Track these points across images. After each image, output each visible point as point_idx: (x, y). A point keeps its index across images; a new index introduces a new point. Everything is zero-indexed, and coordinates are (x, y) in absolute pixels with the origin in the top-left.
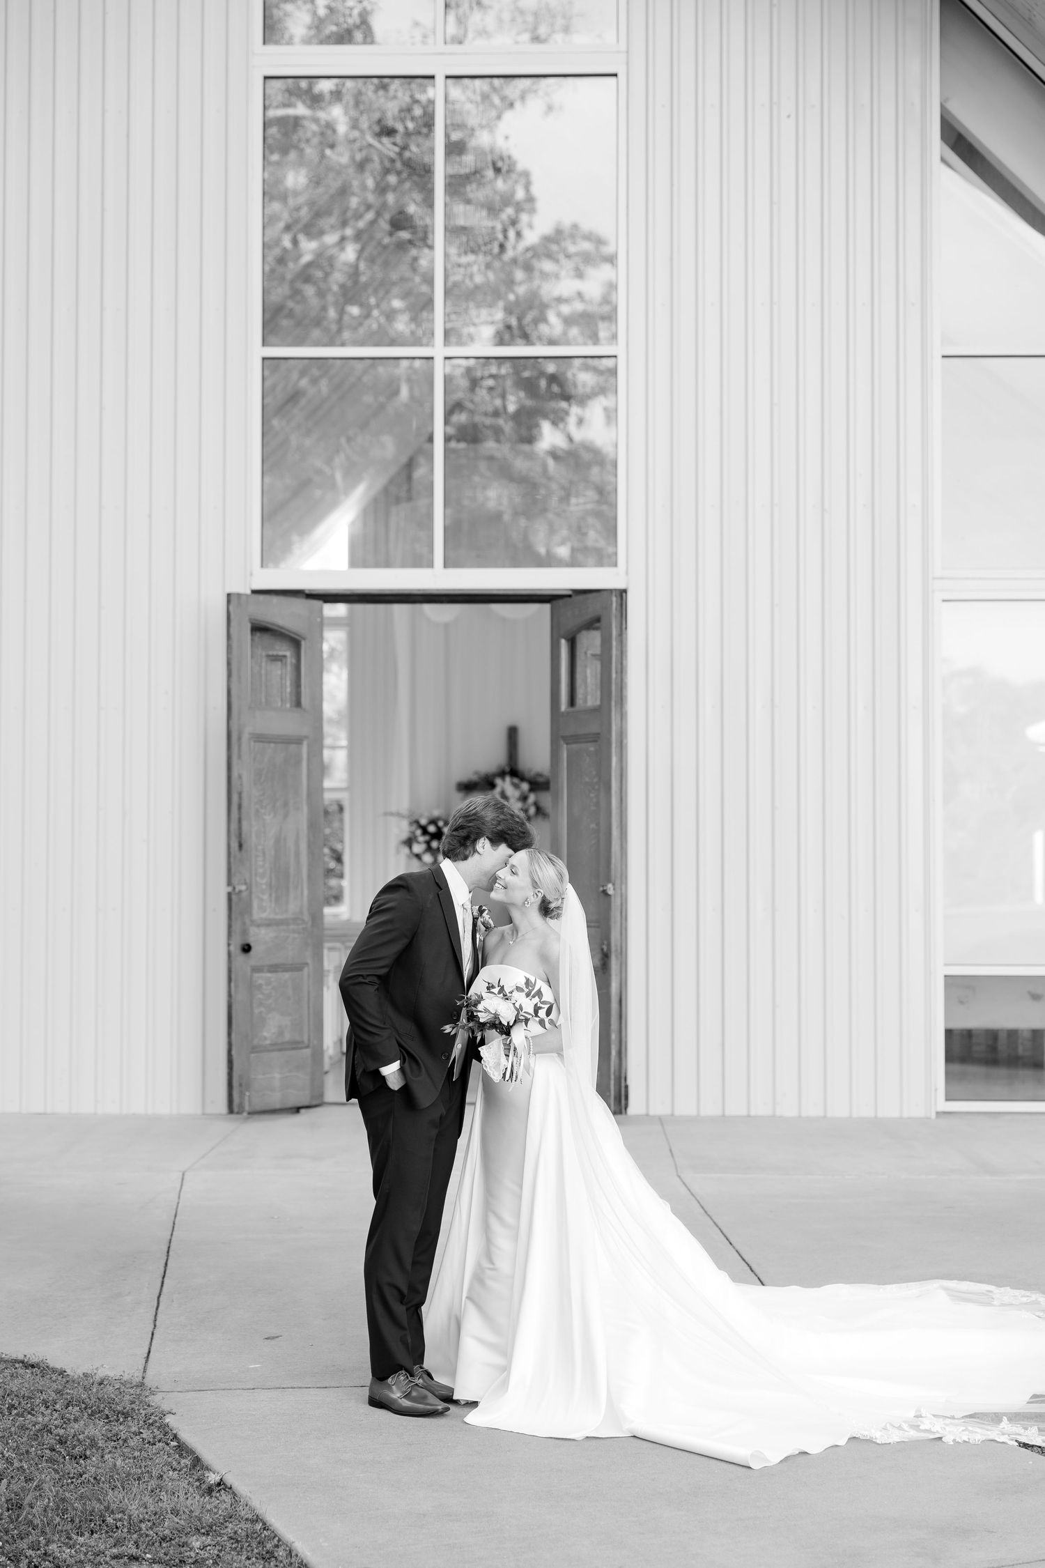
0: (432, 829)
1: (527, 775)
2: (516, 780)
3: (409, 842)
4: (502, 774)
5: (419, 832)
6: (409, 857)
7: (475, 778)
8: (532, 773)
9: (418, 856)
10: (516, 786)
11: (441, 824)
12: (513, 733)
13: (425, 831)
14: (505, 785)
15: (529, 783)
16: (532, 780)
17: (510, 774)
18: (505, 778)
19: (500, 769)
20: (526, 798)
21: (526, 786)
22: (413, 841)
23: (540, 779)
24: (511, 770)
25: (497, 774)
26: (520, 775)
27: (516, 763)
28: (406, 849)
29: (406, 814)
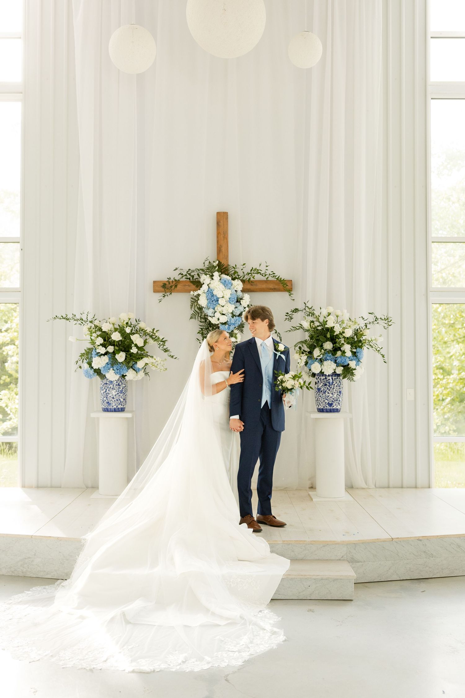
0: (116, 337)
1: (241, 274)
2: (224, 276)
3: (88, 355)
4: (209, 270)
5: (100, 341)
7: (176, 276)
8: (247, 270)
9: (98, 372)
10: (225, 283)
11: (128, 330)
12: (222, 219)
13: (107, 340)
14: (214, 282)
15: (243, 281)
16: (247, 277)
17: (218, 271)
18: (213, 276)
19: (207, 263)
20: (238, 301)
21: (238, 285)
22: (94, 353)
23: (258, 277)
24: (220, 265)
25: (202, 270)
26: (232, 271)
27: (227, 257)
28: (86, 366)
29: (85, 319)
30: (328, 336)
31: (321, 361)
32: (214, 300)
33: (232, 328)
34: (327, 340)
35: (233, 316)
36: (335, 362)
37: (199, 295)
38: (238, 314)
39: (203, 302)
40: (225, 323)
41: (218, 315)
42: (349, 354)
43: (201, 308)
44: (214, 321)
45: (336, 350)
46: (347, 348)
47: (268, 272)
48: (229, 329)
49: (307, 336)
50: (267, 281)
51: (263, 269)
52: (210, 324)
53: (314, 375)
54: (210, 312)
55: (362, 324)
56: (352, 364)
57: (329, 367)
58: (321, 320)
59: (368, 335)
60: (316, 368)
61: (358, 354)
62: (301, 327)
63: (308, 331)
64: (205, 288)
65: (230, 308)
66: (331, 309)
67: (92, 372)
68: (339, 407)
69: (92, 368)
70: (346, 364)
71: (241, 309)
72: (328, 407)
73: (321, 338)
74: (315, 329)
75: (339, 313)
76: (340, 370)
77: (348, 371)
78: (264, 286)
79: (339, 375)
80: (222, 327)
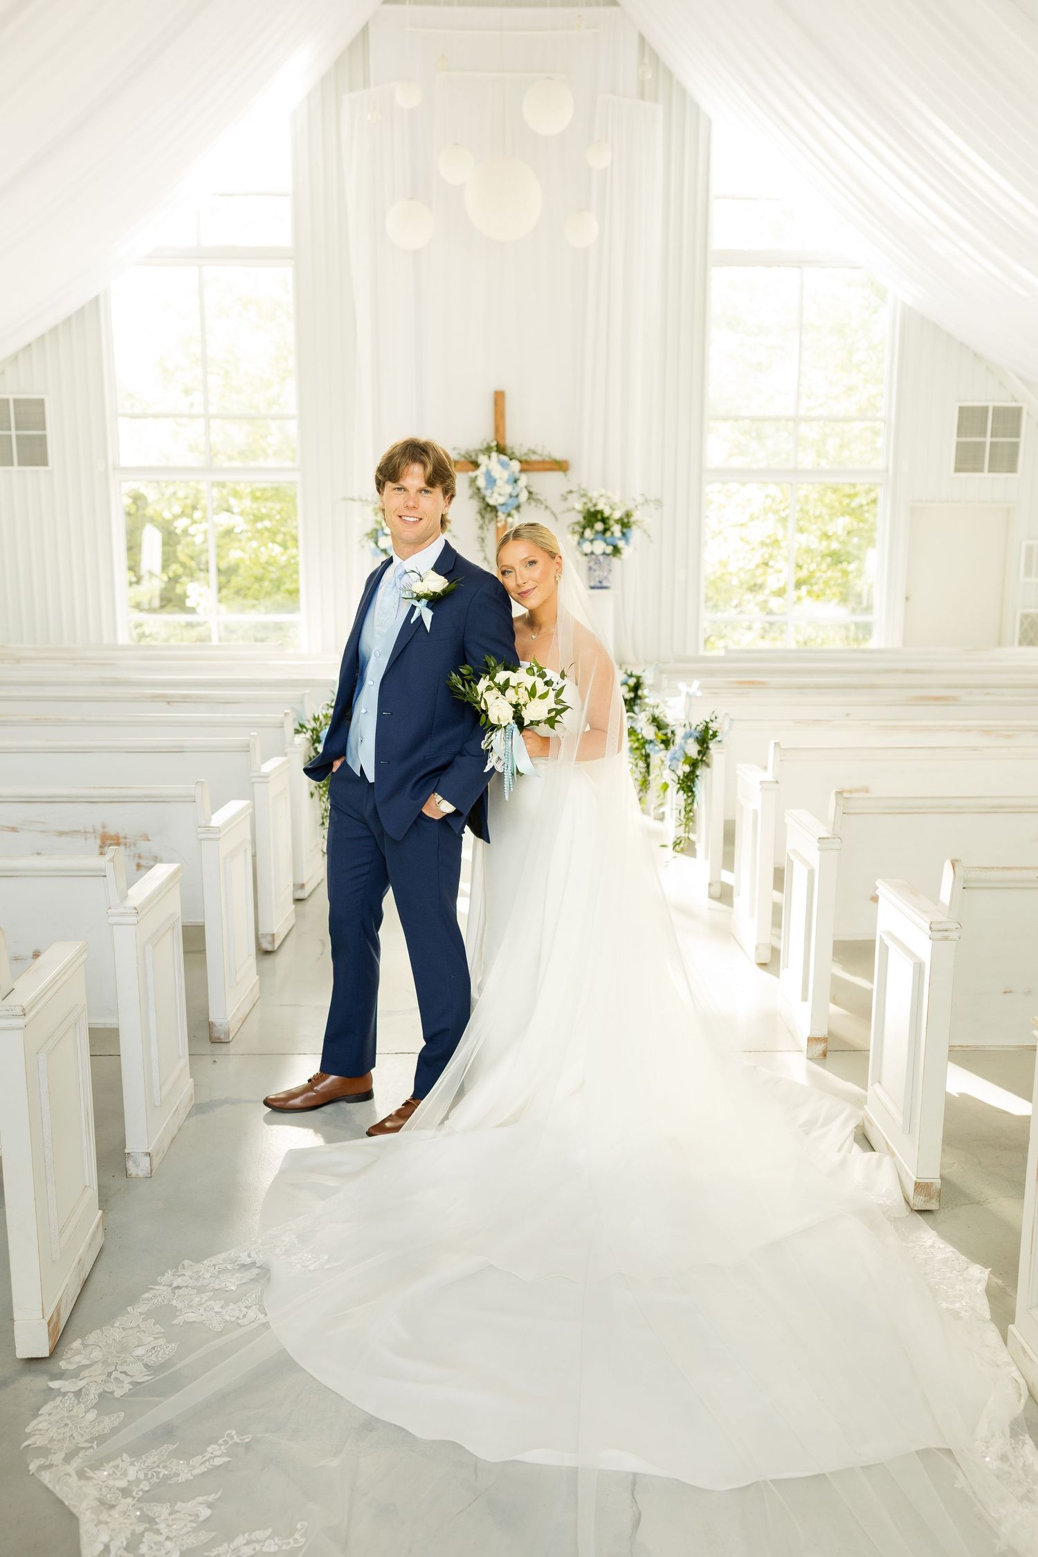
1: (517, 454)
2: (503, 457)
3: (374, 535)
4: (488, 450)
6: (375, 554)
8: (524, 450)
10: (503, 465)
12: (499, 399)
14: (492, 463)
15: (520, 461)
16: (524, 458)
17: (497, 451)
18: (489, 457)
19: (485, 445)
20: (516, 481)
21: (515, 466)
22: (380, 533)
23: (534, 458)
24: (497, 446)
25: (481, 450)
26: (509, 452)
27: (503, 437)
28: (373, 545)
29: (370, 499)
30: (599, 517)
31: (592, 541)
32: (491, 481)
33: (509, 508)
34: (598, 520)
35: (511, 496)
36: (605, 541)
37: (476, 477)
38: (515, 494)
39: (481, 482)
40: (503, 505)
41: (495, 495)
42: (618, 534)
43: (479, 489)
44: (491, 502)
45: (605, 530)
46: (616, 529)
47: (545, 453)
48: (506, 509)
49: (580, 518)
50: (543, 462)
51: (539, 450)
52: (488, 505)
53: (586, 555)
54: (487, 493)
55: (630, 505)
56: (621, 544)
57: (600, 547)
58: (594, 501)
59: (636, 516)
60: (587, 547)
61: (627, 534)
62: (574, 509)
63: (580, 512)
64: (482, 469)
65: (508, 489)
66: (603, 491)
67: (379, 551)
68: (608, 585)
69: (378, 547)
70: (614, 544)
71: (518, 489)
72: (598, 585)
73: (593, 519)
74: (589, 511)
75: (610, 494)
76: (609, 549)
77: (616, 550)
78: (541, 466)
79: (608, 555)
80: (499, 508)
